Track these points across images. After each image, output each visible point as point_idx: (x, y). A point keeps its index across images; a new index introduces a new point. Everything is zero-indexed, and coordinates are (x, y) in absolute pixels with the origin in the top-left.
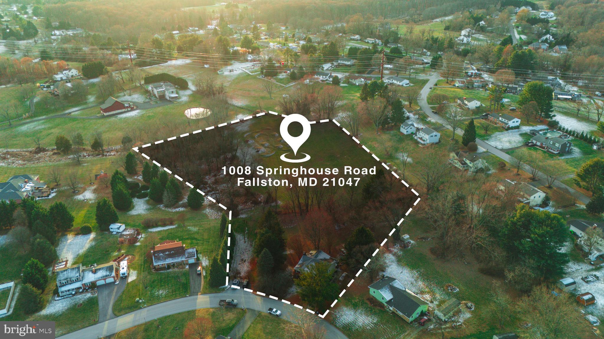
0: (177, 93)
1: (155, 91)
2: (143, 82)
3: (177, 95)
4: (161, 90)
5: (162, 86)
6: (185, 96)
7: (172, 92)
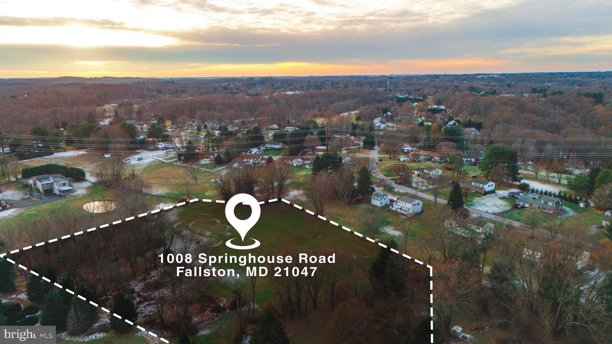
0: (70, 186)
1: (39, 185)
2: (20, 176)
3: (71, 188)
4: (48, 182)
5: (48, 178)
6: (81, 189)
7: (64, 184)
